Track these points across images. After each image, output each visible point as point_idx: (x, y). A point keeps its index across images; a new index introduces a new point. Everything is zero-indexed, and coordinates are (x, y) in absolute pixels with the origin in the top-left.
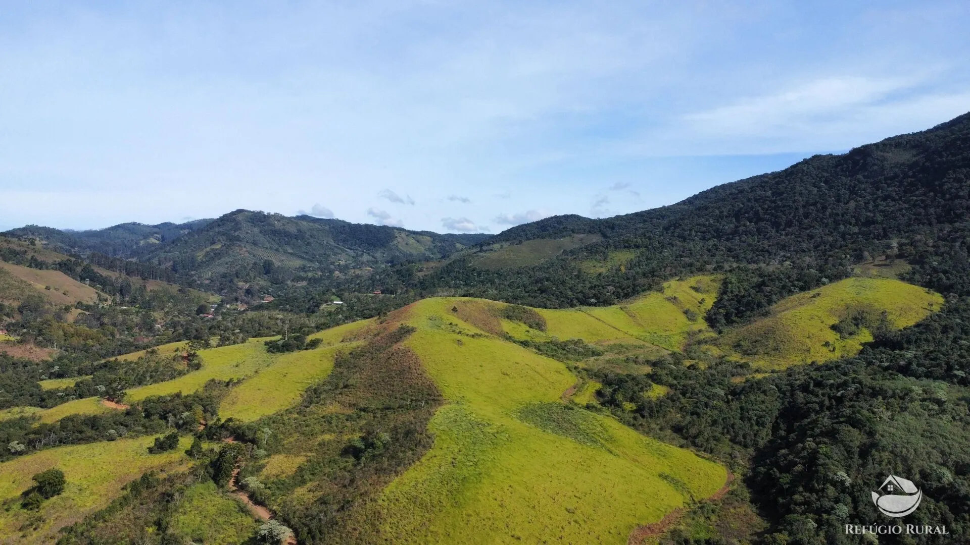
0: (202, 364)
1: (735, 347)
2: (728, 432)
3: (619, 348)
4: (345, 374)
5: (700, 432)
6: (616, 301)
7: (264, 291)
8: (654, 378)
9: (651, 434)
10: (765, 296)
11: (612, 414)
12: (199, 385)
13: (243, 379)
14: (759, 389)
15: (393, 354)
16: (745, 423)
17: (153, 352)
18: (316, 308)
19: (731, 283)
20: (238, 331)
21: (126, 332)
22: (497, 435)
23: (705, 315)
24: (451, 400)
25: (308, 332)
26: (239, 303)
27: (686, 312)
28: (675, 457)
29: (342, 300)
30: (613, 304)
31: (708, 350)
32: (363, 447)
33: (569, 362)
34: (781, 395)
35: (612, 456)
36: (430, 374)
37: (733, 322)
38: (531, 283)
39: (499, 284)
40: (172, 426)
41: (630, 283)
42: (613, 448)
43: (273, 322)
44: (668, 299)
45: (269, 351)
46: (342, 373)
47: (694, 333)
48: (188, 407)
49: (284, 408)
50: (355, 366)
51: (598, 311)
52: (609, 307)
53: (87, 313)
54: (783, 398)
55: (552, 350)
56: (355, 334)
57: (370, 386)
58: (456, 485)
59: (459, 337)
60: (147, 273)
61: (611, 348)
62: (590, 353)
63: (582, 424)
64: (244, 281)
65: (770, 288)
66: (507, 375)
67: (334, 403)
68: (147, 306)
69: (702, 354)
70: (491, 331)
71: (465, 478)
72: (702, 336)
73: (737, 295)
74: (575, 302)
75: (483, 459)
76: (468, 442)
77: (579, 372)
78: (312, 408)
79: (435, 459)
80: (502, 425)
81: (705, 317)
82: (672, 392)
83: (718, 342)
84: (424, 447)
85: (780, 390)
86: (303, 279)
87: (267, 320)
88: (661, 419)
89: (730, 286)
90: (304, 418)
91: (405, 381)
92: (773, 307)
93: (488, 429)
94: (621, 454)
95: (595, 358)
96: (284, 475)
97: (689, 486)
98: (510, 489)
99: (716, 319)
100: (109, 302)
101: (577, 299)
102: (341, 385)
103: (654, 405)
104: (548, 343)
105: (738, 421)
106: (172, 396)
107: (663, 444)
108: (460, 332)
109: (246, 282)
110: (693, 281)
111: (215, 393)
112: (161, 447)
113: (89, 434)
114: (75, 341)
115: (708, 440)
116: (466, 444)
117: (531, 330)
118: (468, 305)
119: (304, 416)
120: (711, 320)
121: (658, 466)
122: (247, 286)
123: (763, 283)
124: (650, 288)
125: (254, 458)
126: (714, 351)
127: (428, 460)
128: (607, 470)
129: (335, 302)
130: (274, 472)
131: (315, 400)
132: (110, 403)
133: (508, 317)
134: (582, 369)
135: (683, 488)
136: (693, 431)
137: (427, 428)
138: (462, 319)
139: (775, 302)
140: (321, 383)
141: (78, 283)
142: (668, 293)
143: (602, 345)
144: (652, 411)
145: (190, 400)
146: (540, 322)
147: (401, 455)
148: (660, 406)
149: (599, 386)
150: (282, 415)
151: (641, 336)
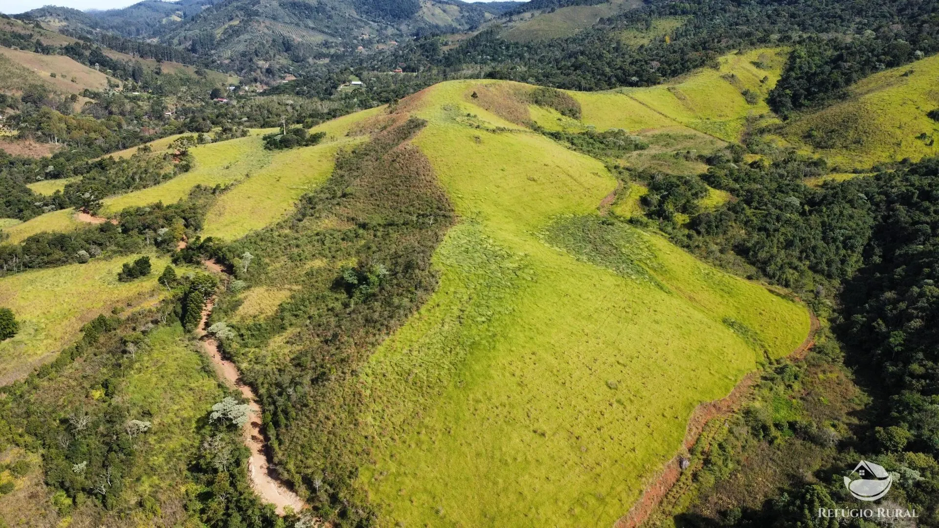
0: (191, 165)
1: (805, 137)
2: (807, 257)
3: (667, 139)
4: (346, 178)
5: (772, 256)
6: (662, 79)
7: (285, 70)
8: (710, 180)
9: (710, 260)
10: (843, 74)
11: (661, 230)
12: (184, 192)
13: (232, 185)
14: (844, 198)
15: (398, 156)
16: (831, 245)
17: (146, 149)
18: (333, 90)
19: (799, 57)
20: (246, 119)
21: (135, 122)
22: (518, 273)
23: (767, 96)
24: (464, 218)
25: (312, 122)
26: (258, 84)
27: (745, 94)
28: (743, 295)
29: (361, 80)
30: (659, 83)
31: (772, 140)
32: (356, 282)
33: (608, 160)
34: (874, 208)
35: (664, 295)
36: (441, 181)
37: (801, 105)
38: (564, 58)
39: (529, 59)
40: (151, 244)
41: (677, 56)
42: (664, 282)
43: (283, 108)
44: (724, 77)
45: (266, 148)
46: (342, 176)
47: (755, 119)
48: (169, 220)
49: (276, 221)
50: (358, 168)
51: (641, 93)
52: (654, 87)
53: (93, 101)
54: (876, 210)
55: (588, 143)
56: (361, 126)
57: (371, 195)
58: (462, 353)
59: (477, 133)
60: (162, 54)
61: (657, 139)
62: (633, 146)
63: (624, 246)
64: (264, 60)
65: (850, 64)
66: (534, 180)
67: (330, 215)
68: (160, 91)
69: (766, 147)
70: (515, 121)
71: (473, 343)
72: (763, 124)
73: (807, 72)
74: (613, 80)
75: (500, 312)
76: (481, 284)
77: (620, 173)
78: (306, 222)
79: (437, 309)
80: (526, 255)
81: (767, 99)
82: (735, 200)
83: (784, 131)
84: (426, 290)
85: (870, 198)
86: (325, 56)
87: (277, 106)
88: (721, 236)
89: (798, 60)
90: (296, 235)
91: (412, 189)
92: (853, 87)
93: (507, 264)
94: (674, 290)
95: (638, 152)
96: (262, 316)
97: (762, 337)
98: (533, 357)
99: (780, 101)
100: (121, 88)
101: (616, 76)
102: (339, 194)
103: (712, 218)
104: (584, 134)
105: (821, 243)
106: (152, 207)
107: (727, 275)
108: (478, 127)
109: (266, 60)
110: (754, 54)
111: (200, 202)
112: (130, 274)
113: (57, 257)
114: (77, 134)
115: (782, 267)
116: (478, 287)
117: (564, 118)
118: (491, 89)
119: (297, 232)
120: (774, 103)
121: (721, 306)
122: (267, 66)
123: (840, 57)
124: (702, 64)
125: (231, 291)
126: (780, 143)
127: (429, 311)
128: (658, 317)
129: (353, 83)
130: (252, 312)
131: (309, 212)
132: (85, 215)
133: (536, 102)
134: (624, 168)
135: (755, 339)
136: (762, 255)
137: (431, 261)
138: (483, 106)
139: (855, 82)
140: (319, 189)
141: (87, 68)
142: (724, 70)
143: (646, 136)
144: (709, 226)
145: (170, 212)
146: (575, 108)
147: (396, 301)
148: (721, 220)
149: (644, 191)
150: (272, 230)
151: (692, 123)
